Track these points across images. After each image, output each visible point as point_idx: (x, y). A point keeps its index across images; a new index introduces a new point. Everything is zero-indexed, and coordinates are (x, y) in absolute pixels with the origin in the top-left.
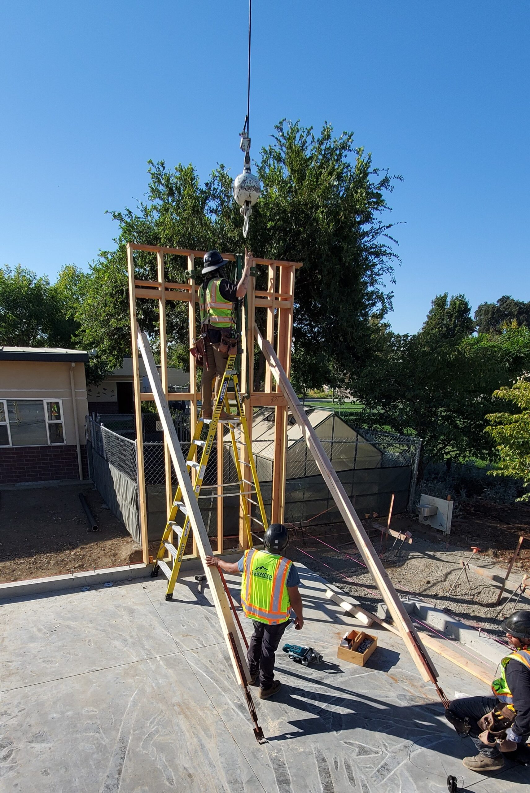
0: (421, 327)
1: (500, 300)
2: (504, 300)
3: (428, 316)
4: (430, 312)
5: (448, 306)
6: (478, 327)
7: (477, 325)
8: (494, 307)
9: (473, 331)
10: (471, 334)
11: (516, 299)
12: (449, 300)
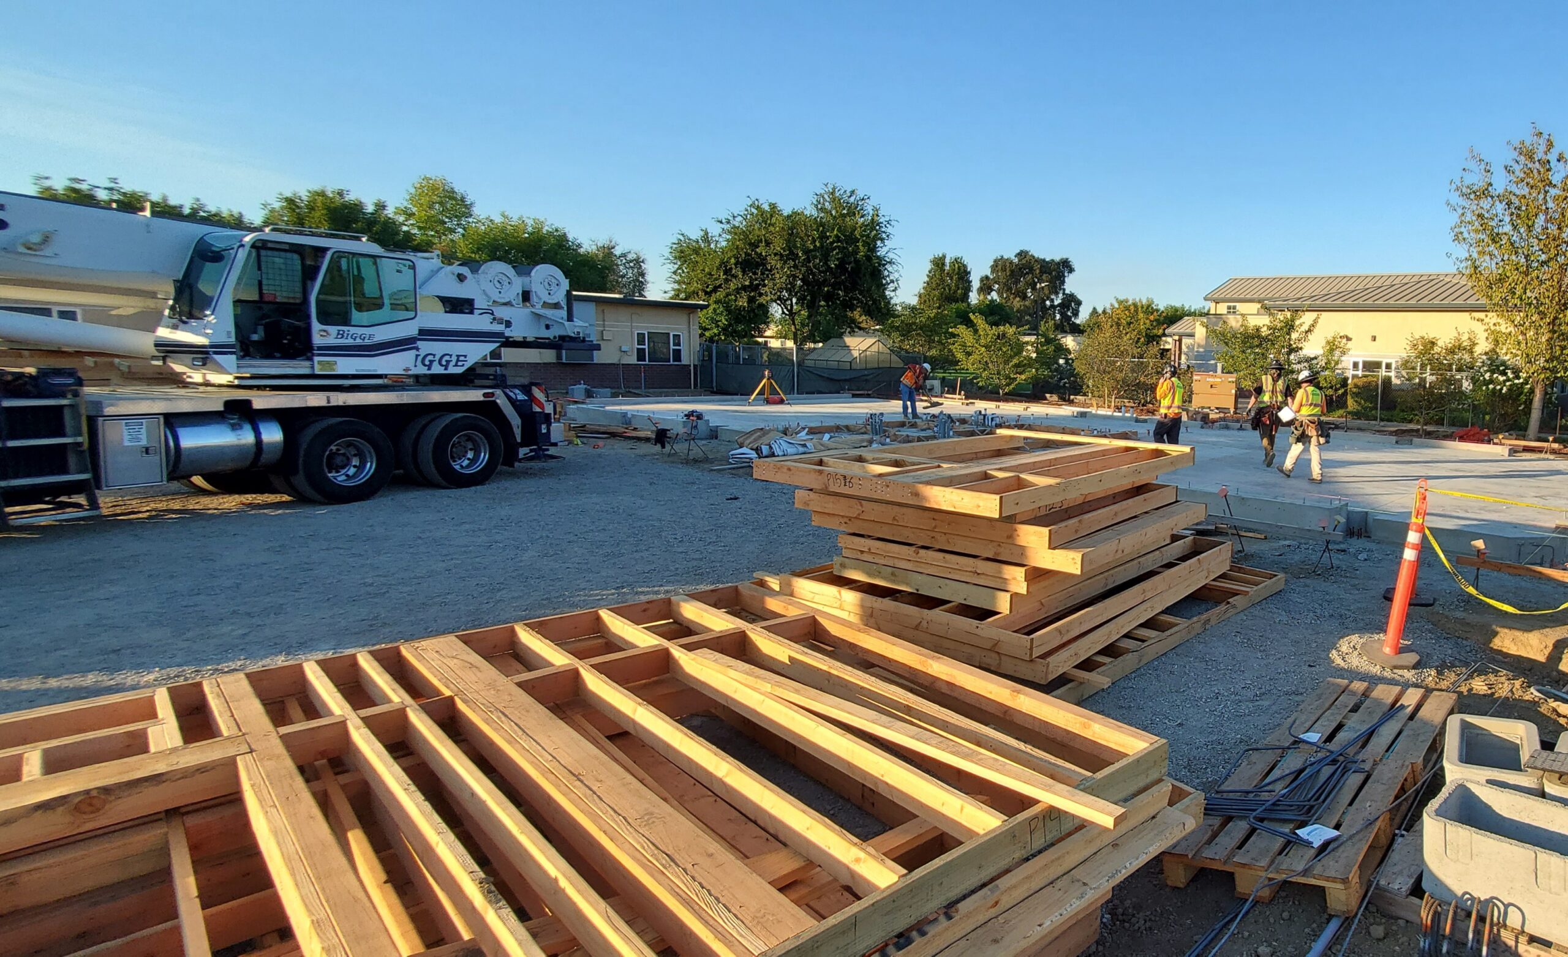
0: (921, 287)
1: (1018, 254)
2: (1022, 254)
3: (928, 276)
4: (930, 272)
5: (947, 268)
6: (997, 286)
7: (996, 283)
8: (1011, 263)
9: (992, 290)
10: (989, 294)
11: (1036, 256)
12: (947, 261)
